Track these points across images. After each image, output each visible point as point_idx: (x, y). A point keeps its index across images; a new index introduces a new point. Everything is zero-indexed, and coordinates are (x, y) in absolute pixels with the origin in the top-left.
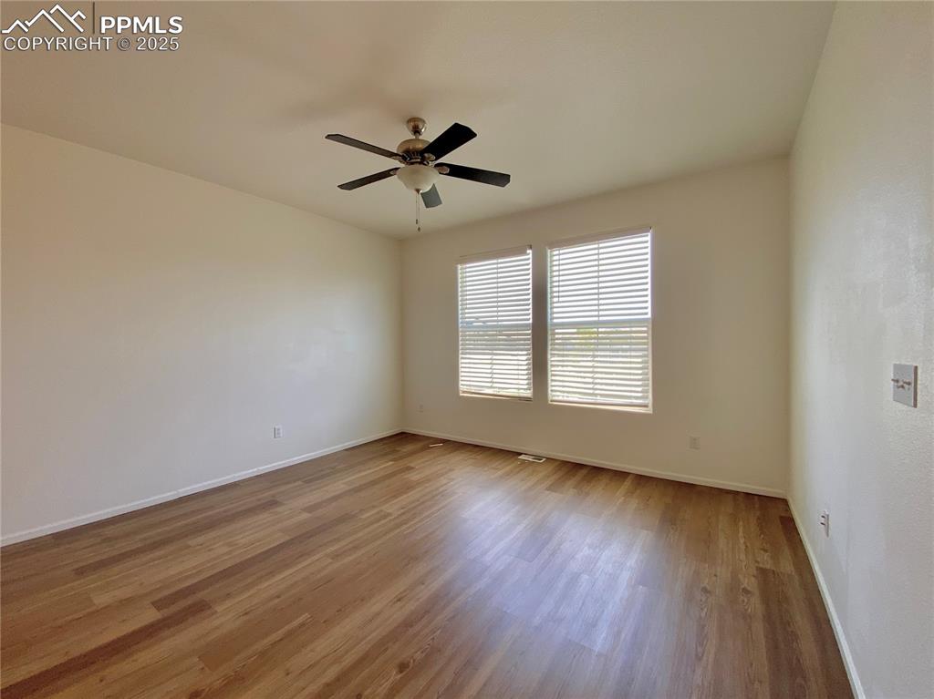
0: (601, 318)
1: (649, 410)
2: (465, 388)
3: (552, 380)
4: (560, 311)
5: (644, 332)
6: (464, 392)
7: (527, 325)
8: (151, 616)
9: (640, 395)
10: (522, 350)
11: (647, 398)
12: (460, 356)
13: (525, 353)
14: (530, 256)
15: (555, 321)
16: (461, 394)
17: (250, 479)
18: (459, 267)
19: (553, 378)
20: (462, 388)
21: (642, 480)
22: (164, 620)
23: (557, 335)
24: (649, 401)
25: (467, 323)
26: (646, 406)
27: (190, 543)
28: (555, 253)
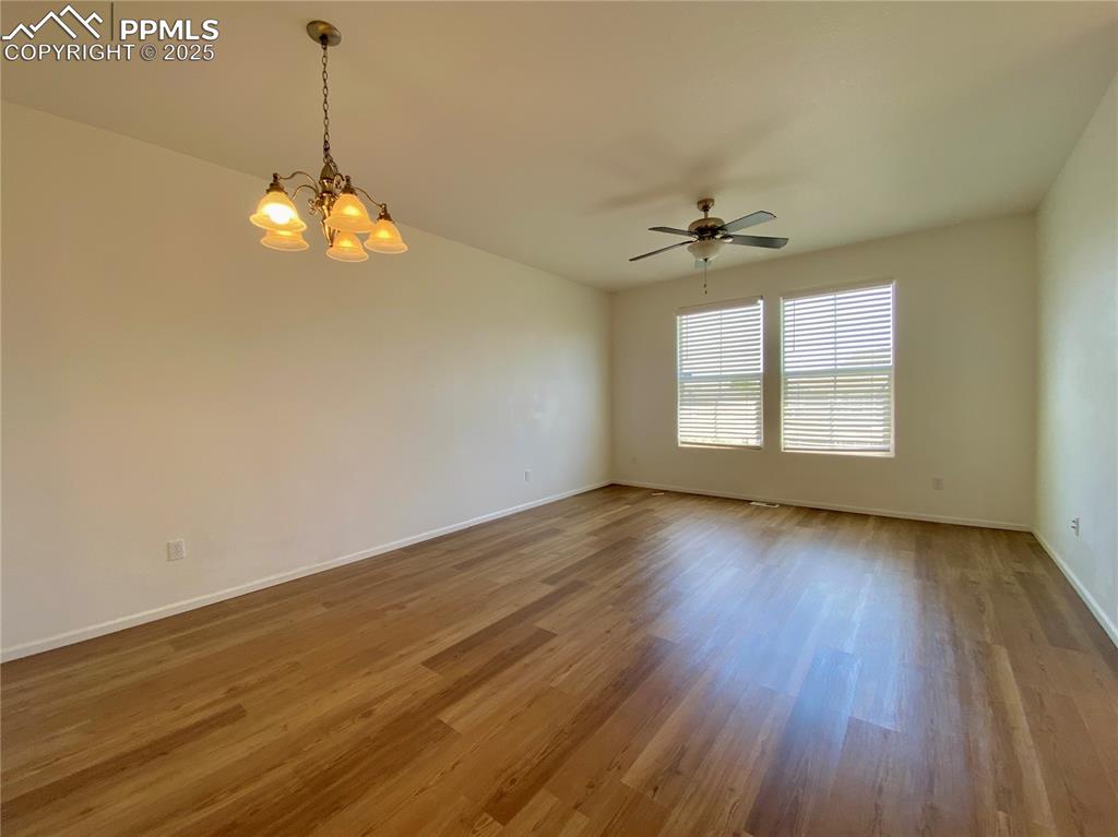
0: (839, 367)
1: (891, 454)
2: (684, 439)
3: (786, 429)
4: (790, 362)
5: (885, 380)
6: (683, 443)
7: (758, 375)
8: (548, 589)
9: (881, 440)
10: (751, 399)
11: (889, 442)
12: (679, 407)
13: (754, 402)
14: (761, 306)
15: (787, 370)
16: (680, 445)
17: (513, 515)
18: (678, 318)
19: (786, 426)
20: (680, 439)
21: (884, 520)
22: (559, 591)
23: (790, 386)
24: (891, 444)
25: (686, 374)
26: (888, 451)
27: (522, 551)
28: (787, 303)
